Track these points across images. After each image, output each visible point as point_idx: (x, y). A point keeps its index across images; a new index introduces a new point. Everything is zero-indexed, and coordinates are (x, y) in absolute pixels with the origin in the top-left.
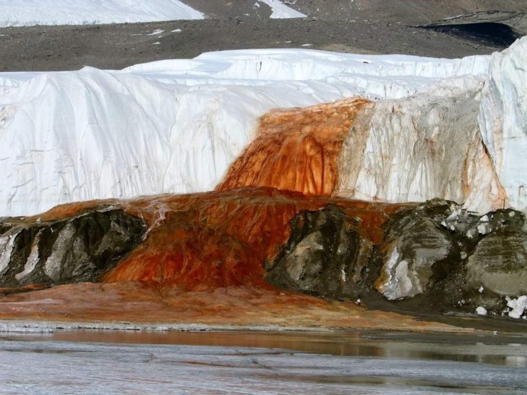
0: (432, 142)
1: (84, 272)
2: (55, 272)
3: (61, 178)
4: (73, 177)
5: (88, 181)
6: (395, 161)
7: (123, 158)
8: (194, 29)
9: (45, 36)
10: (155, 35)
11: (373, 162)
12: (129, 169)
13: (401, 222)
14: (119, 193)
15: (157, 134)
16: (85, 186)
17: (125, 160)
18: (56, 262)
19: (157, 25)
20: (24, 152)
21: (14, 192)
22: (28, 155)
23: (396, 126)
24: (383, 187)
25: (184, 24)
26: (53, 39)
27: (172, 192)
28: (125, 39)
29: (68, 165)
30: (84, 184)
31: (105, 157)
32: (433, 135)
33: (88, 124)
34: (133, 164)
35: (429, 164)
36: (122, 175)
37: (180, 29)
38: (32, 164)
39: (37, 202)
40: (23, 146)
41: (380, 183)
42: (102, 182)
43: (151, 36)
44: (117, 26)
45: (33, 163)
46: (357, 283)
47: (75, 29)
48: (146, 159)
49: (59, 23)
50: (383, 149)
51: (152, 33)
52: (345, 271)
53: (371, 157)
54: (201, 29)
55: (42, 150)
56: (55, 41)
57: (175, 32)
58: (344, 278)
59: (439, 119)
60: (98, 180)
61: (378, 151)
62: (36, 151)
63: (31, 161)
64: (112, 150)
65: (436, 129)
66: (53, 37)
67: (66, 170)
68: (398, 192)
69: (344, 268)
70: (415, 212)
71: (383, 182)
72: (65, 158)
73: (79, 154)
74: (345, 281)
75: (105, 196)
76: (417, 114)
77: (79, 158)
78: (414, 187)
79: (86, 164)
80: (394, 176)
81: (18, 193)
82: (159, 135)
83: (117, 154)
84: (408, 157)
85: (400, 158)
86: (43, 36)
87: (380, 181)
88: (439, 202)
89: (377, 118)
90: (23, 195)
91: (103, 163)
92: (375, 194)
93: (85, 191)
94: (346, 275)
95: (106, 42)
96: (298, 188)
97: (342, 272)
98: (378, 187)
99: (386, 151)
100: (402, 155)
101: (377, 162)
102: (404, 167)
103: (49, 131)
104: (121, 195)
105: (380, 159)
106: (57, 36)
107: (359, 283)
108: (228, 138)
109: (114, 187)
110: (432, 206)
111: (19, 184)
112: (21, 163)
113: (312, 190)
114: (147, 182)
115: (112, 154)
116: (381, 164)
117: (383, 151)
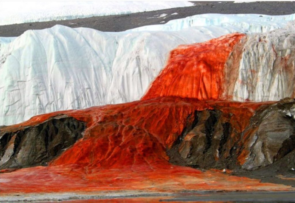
0: (286, 60)
1: (42, 160)
2: (23, 161)
3: (37, 98)
4: (46, 97)
5: (56, 100)
6: (260, 74)
7: (79, 83)
8: (185, 12)
9: (97, 22)
10: (161, 17)
11: (245, 75)
12: (83, 90)
13: (261, 115)
14: (77, 106)
15: (103, 66)
16: (53, 103)
17: (81, 83)
18: (24, 154)
19: (163, 12)
20: (13, 82)
21: (7, 109)
22: (16, 84)
23: (261, 50)
24: (252, 92)
25: (179, 10)
26: (102, 24)
27: (112, 103)
28: (144, 21)
29: (42, 89)
30: (53, 101)
31: (67, 83)
32: (286, 55)
33: (56, 62)
34: (86, 87)
35: (284, 75)
36: (79, 94)
37: (177, 12)
38: (18, 91)
39: (23, 115)
40: (12, 78)
41: (250, 90)
42: (65, 99)
43: (160, 18)
44: (139, 14)
45: (19, 89)
46: (227, 158)
47: (114, 17)
48: (95, 83)
49: (107, 14)
50: (252, 67)
51: (160, 16)
52: (219, 150)
53: (244, 72)
54: (189, 12)
55: (25, 80)
56: (103, 25)
57: (174, 15)
58: (218, 155)
59: (290, 44)
60: (62, 98)
61: (248, 67)
62: (21, 81)
63: (18, 88)
64: (72, 78)
65: (288, 51)
66: (102, 22)
67: (41, 93)
68: (263, 95)
69: (218, 148)
70: (271, 107)
71: (252, 89)
72: (40, 85)
73: (49, 82)
74: (218, 157)
75: (67, 108)
76: (276, 42)
77: (49, 84)
78: (274, 90)
79: (54, 88)
80: (260, 84)
81: (10, 110)
82: (104, 66)
83: (75, 81)
84: (269, 70)
85: (263, 72)
86: (96, 22)
87: (250, 88)
88: (288, 100)
89: (248, 45)
90: (13, 111)
91: (66, 87)
92: (247, 97)
93: (54, 106)
94: (219, 153)
95: (133, 23)
96: (194, 96)
97: (216, 151)
98: (249, 93)
99: (254, 68)
100: (265, 69)
101: (248, 75)
102: (266, 77)
103: (29, 68)
104: (79, 108)
105: (250, 73)
106: (104, 22)
107: (229, 158)
108: (150, 66)
109: (73, 102)
110: (284, 103)
111: (10, 104)
112: (11, 90)
113: (204, 96)
114: (96, 98)
115: (72, 81)
116: (251, 77)
117: (252, 68)
